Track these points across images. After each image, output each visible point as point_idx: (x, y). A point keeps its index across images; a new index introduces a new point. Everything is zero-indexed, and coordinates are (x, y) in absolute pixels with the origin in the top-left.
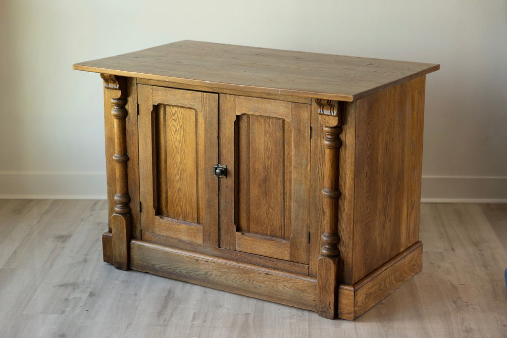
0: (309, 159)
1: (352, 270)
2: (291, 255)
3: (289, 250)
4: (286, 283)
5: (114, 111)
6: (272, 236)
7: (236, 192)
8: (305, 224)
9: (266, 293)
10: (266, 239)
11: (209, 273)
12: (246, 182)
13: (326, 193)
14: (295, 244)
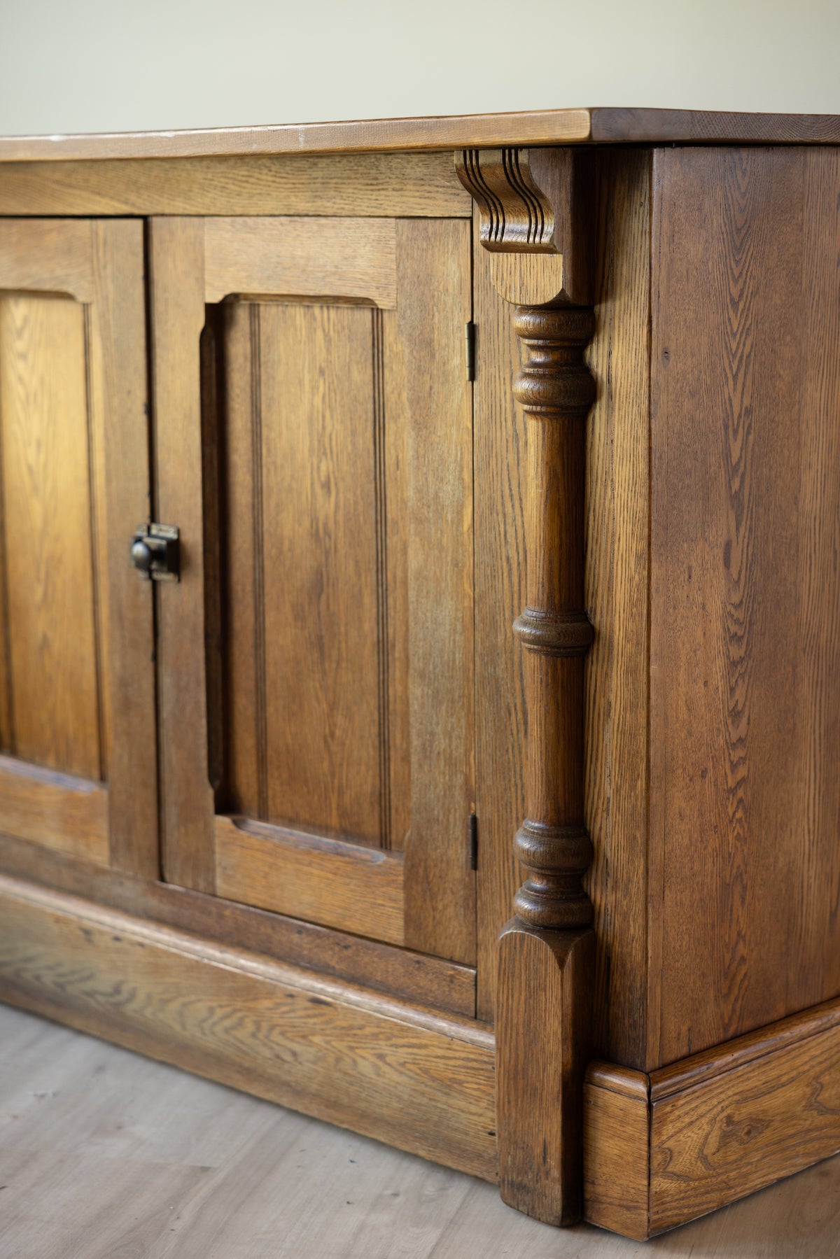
0: (467, 475)
1: (644, 997)
2: (408, 919)
3: (401, 895)
4: (383, 1046)
6: (345, 834)
7: (214, 642)
8: (459, 780)
9: (314, 1087)
11: (126, 989)
12: (249, 600)
13: (527, 630)
14: (421, 871)
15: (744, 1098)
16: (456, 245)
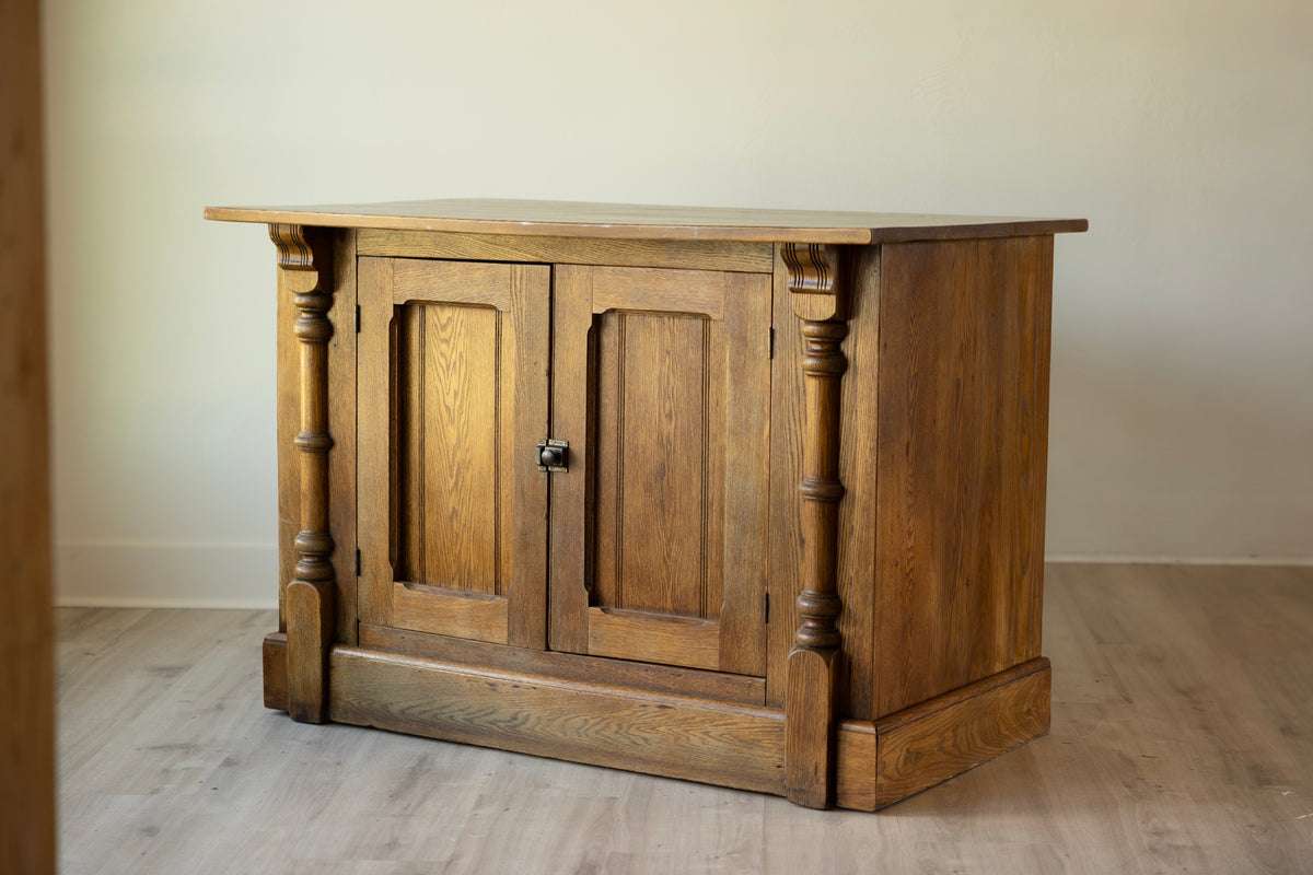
0: (766, 409)
1: (871, 682)
2: (722, 655)
3: (718, 642)
4: (708, 727)
5: (300, 325)
6: (677, 612)
7: (590, 507)
8: (758, 574)
9: (659, 757)
10: (660, 619)
11: (521, 716)
12: (613, 482)
13: (809, 489)
14: (731, 627)
15: (915, 740)
16: (763, 286)
